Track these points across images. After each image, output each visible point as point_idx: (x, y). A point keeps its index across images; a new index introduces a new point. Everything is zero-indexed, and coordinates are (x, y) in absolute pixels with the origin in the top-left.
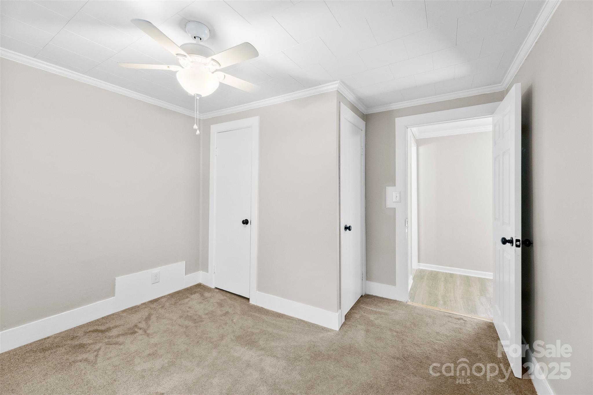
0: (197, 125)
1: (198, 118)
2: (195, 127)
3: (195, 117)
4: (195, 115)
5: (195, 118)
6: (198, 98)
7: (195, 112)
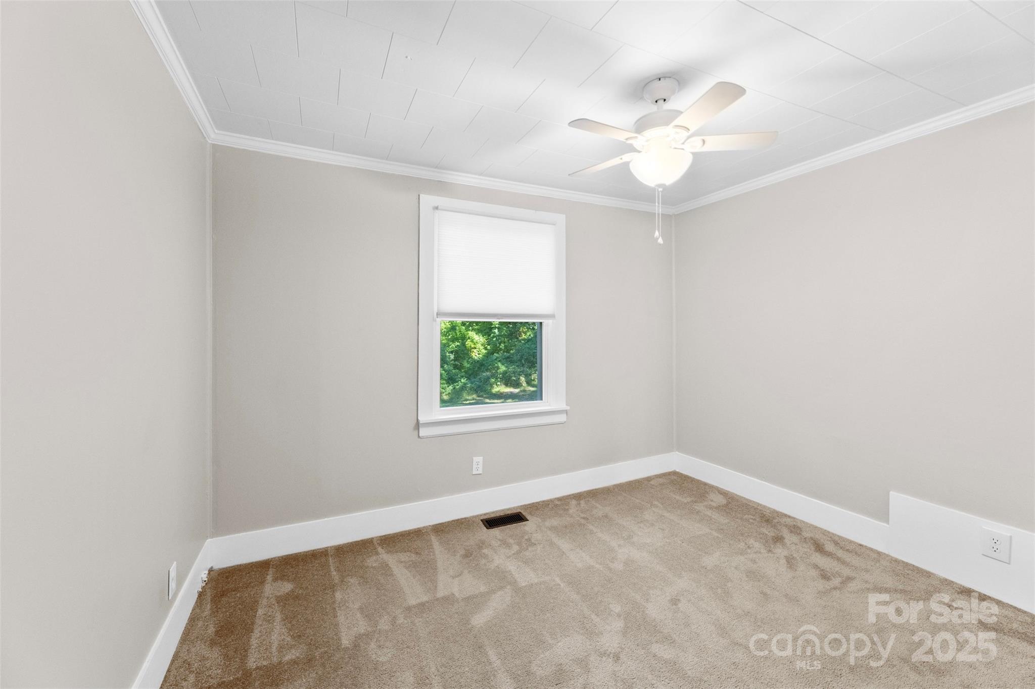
0: (659, 231)
1: (660, 213)
2: (657, 234)
3: (657, 212)
4: (657, 209)
5: (655, 213)
6: (660, 189)
7: (657, 204)
